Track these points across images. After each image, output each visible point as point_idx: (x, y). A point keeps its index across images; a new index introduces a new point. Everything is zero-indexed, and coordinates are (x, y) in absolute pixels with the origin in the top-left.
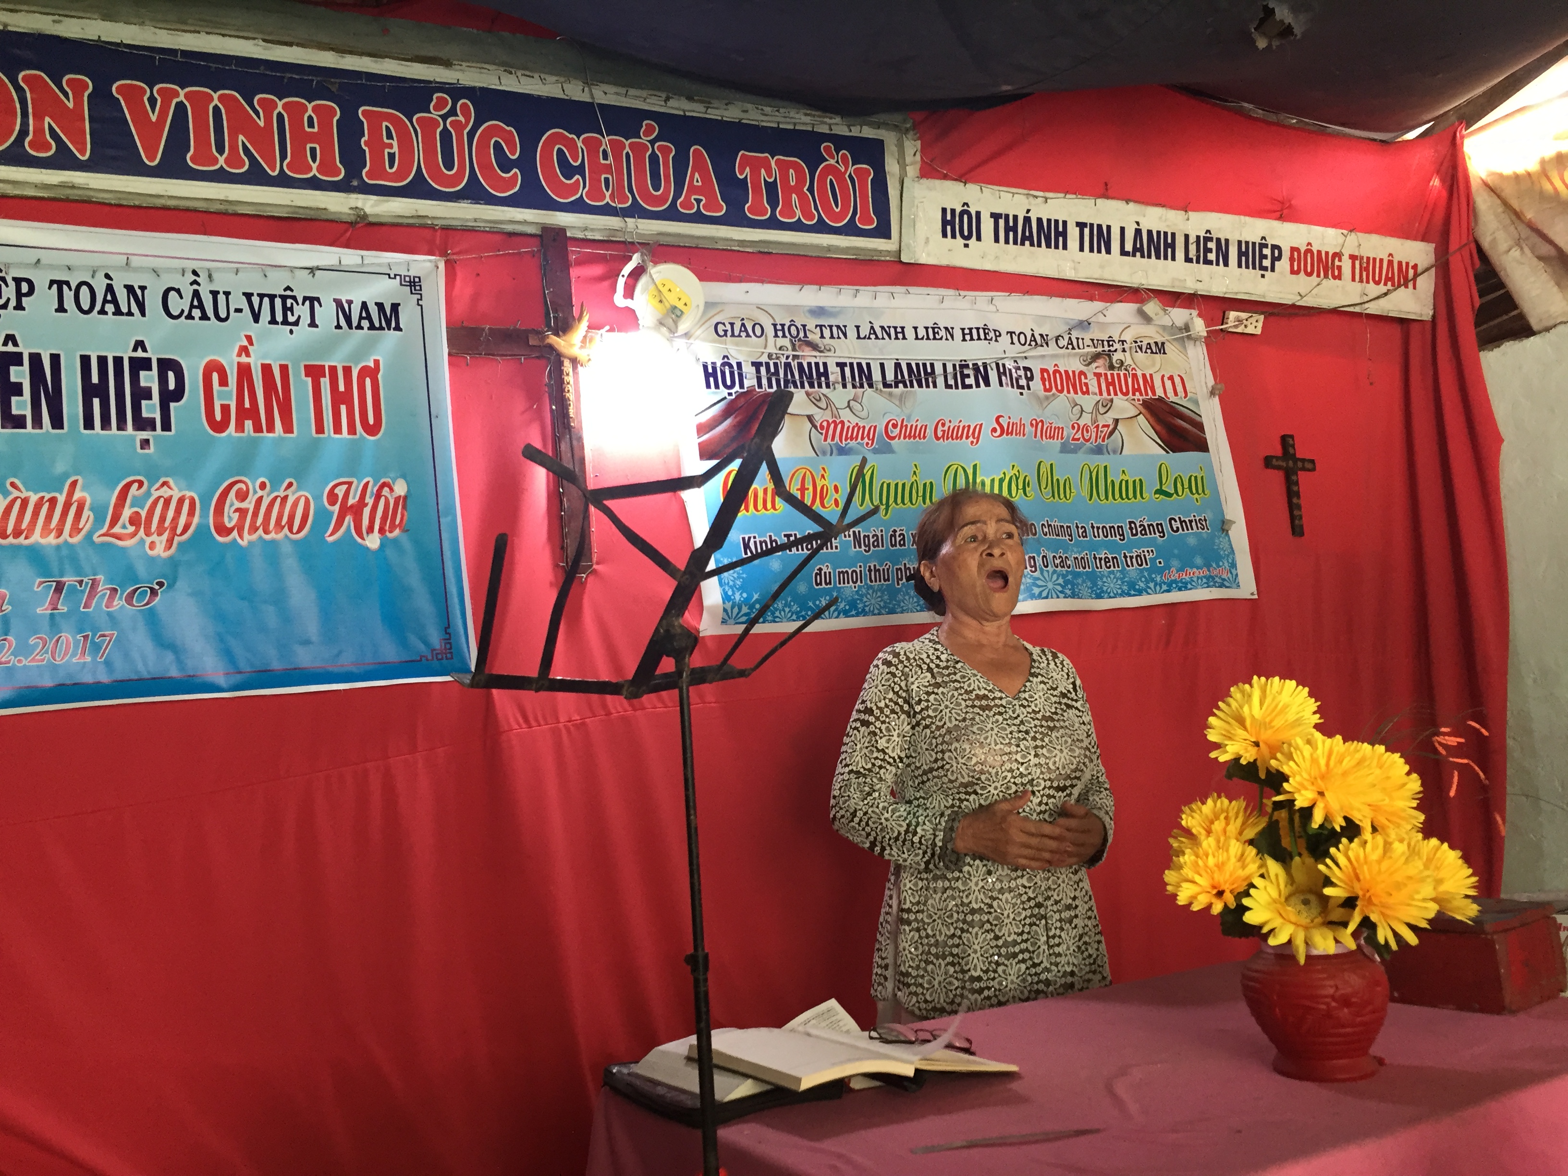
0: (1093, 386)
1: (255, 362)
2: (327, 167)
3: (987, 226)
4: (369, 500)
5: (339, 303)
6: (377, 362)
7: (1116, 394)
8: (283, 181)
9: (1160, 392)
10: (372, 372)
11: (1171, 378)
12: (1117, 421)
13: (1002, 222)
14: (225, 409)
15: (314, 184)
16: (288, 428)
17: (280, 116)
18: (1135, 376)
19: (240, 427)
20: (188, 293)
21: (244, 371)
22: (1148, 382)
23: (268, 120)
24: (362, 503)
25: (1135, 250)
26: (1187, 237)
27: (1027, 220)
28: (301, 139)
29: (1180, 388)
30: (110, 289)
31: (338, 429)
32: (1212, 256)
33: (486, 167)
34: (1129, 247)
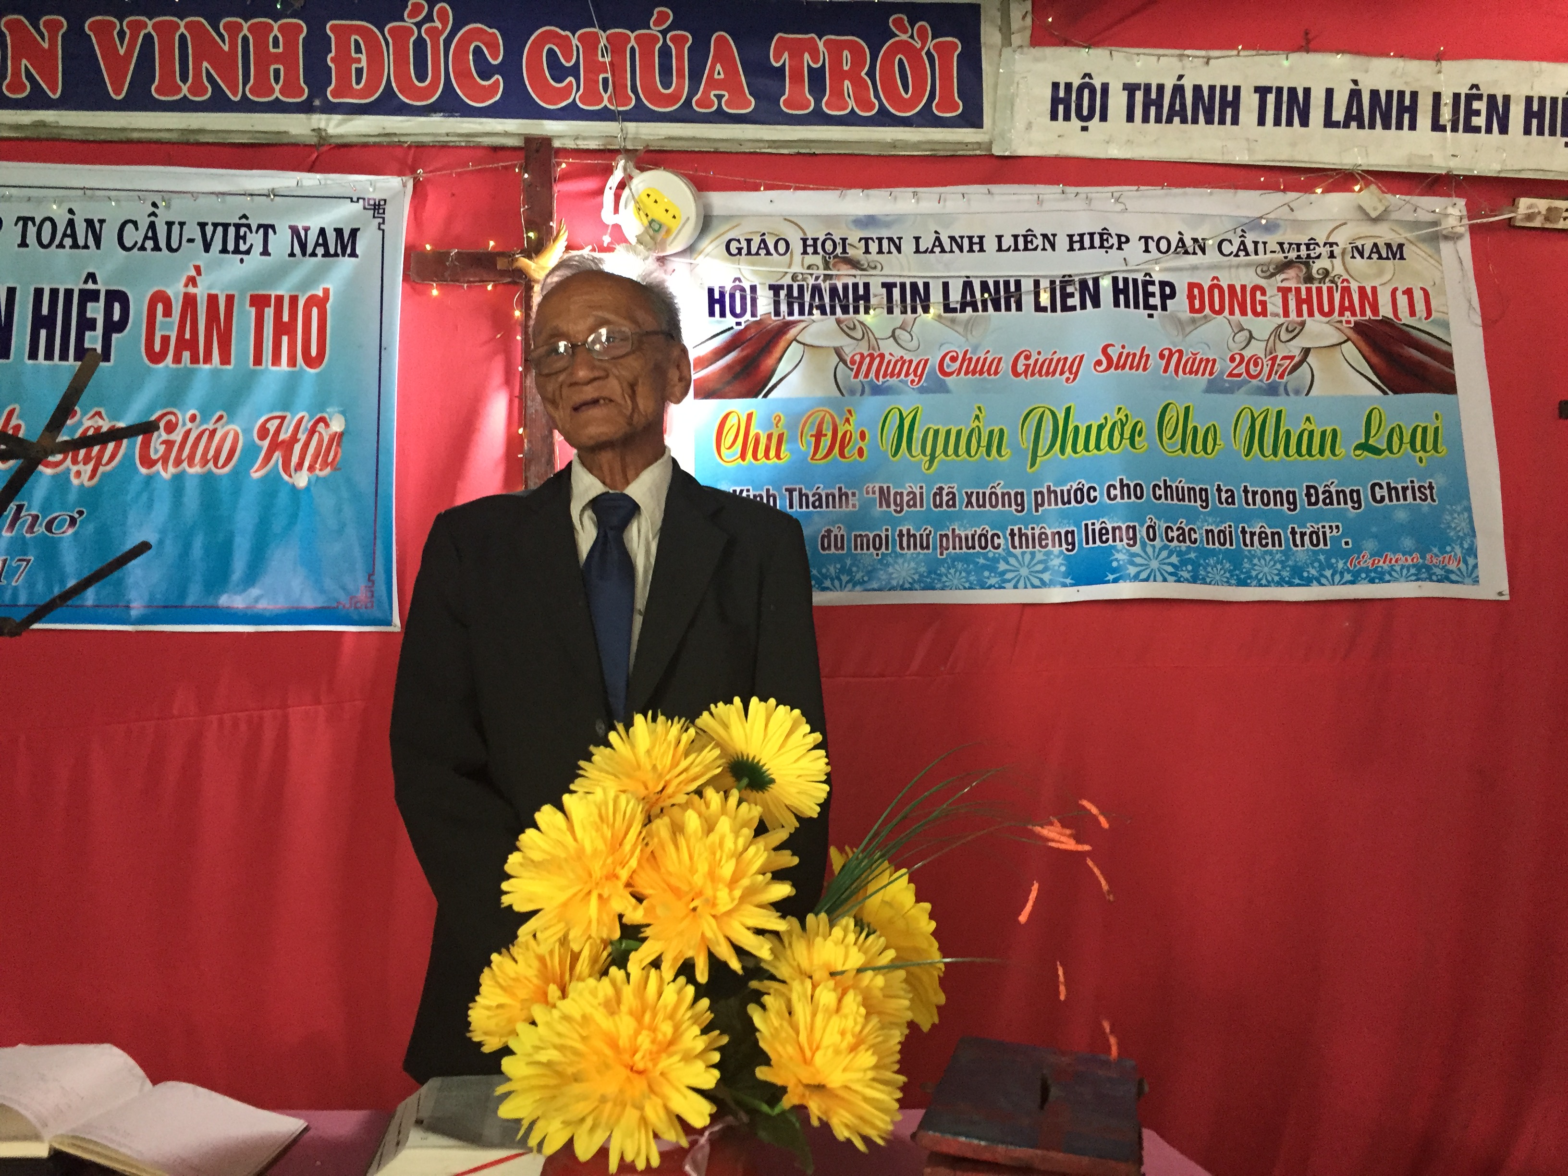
0: (1275, 303)
1: (201, 292)
2: (290, 88)
3: (1118, 101)
4: (302, 436)
5: (295, 230)
6: (326, 291)
7: (1311, 314)
8: (246, 106)
9: (1385, 310)
10: (321, 302)
11: (1409, 292)
12: (1307, 351)
13: (1139, 96)
14: (165, 340)
15: (277, 107)
16: (225, 359)
17: (245, 39)
18: (1346, 291)
19: (177, 359)
20: (144, 225)
21: (190, 301)
22: (1369, 298)
23: (233, 45)
24: (294, 439)
25: (1349, 118)
26: (1437, 96)
27: (1178, 90)
28: (264, 59)
29: (1420, 306)
30: (71, 223)
31: (276, 360)
32: (1479, 121)
33: (463, 75)
34: (1338, 115)
